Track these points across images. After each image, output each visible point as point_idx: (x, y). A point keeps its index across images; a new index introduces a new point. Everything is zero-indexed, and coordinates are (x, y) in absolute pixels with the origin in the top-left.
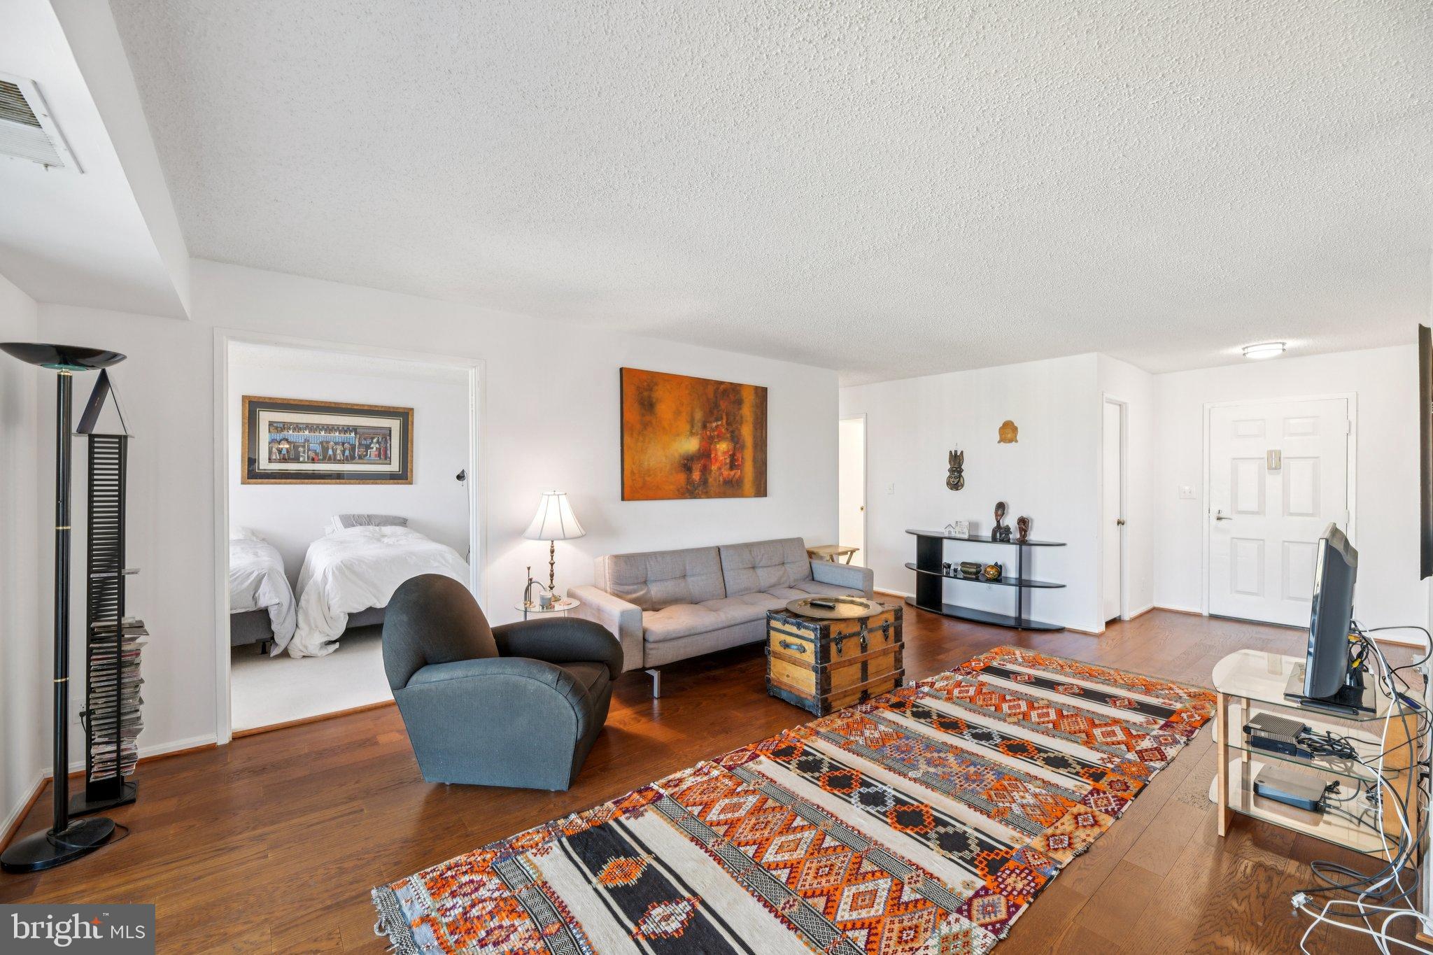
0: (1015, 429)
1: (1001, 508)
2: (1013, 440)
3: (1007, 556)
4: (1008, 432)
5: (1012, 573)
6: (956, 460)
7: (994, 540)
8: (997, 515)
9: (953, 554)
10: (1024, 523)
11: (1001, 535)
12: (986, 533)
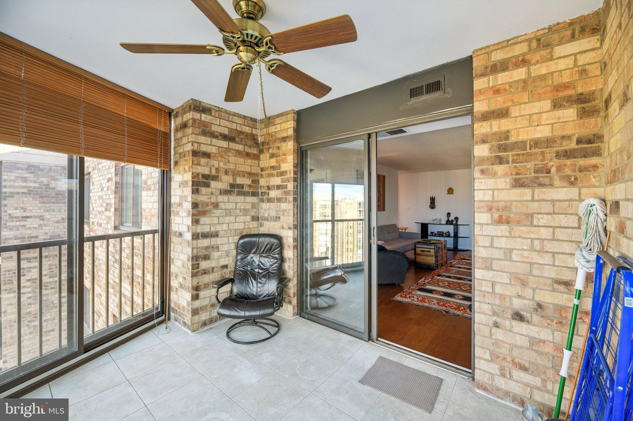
0: (453, 190)
1: (449, 214)
2: (452, 193)
3: (450, 229)
4: (450, 191)
5: (452, 235)
6: (433, 200)
7: (447, 224)
8: (447, 216)
9: (431, 229)
10: (457, 219)
11: (449, 222)
12: (444, 222)
